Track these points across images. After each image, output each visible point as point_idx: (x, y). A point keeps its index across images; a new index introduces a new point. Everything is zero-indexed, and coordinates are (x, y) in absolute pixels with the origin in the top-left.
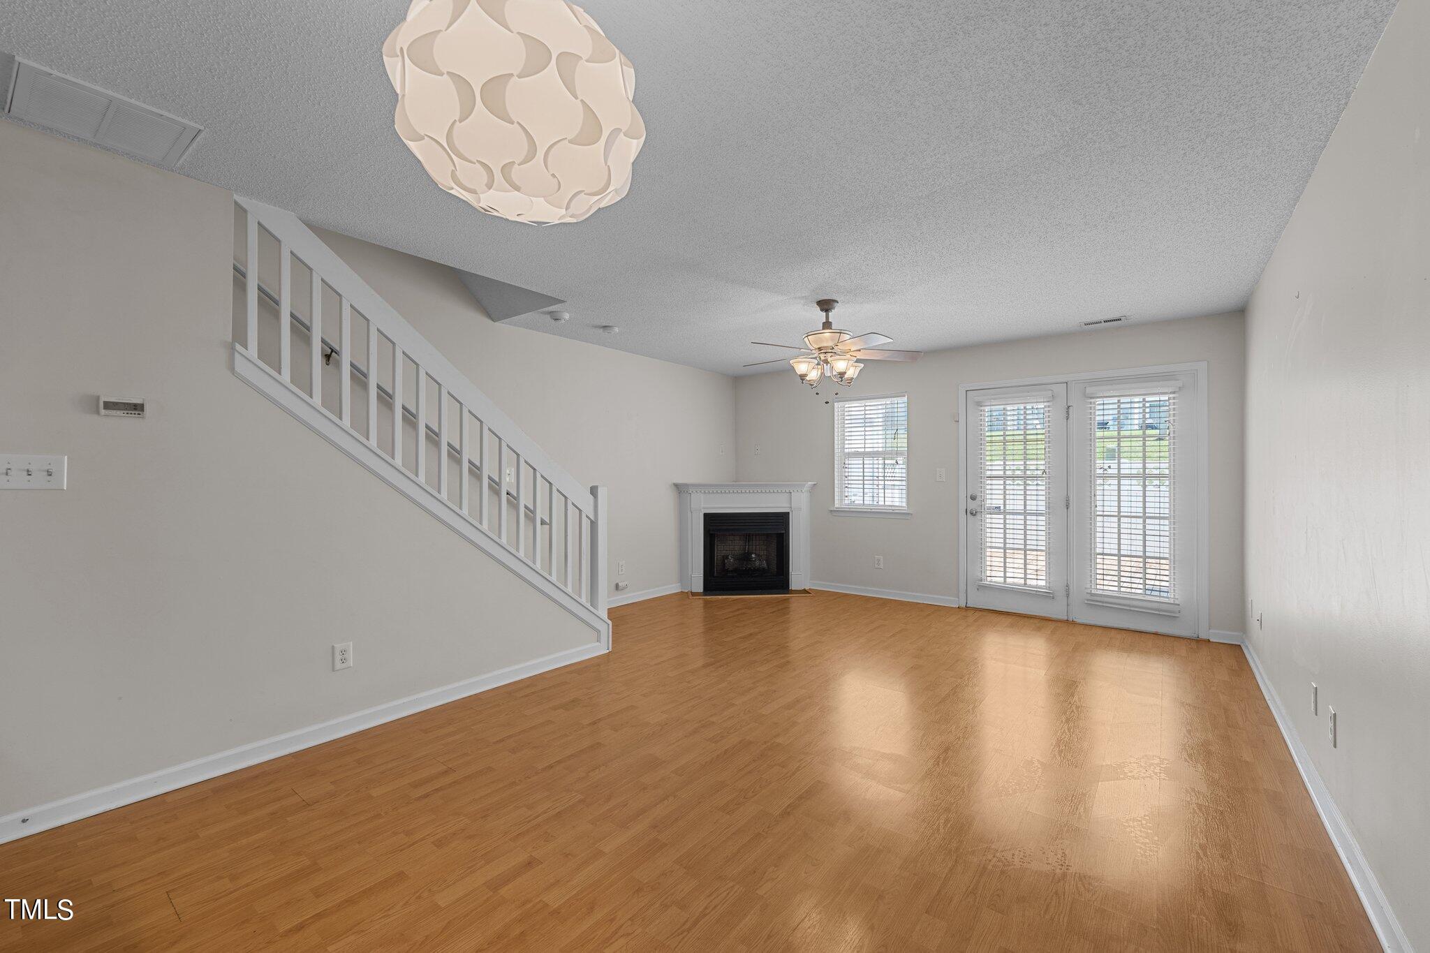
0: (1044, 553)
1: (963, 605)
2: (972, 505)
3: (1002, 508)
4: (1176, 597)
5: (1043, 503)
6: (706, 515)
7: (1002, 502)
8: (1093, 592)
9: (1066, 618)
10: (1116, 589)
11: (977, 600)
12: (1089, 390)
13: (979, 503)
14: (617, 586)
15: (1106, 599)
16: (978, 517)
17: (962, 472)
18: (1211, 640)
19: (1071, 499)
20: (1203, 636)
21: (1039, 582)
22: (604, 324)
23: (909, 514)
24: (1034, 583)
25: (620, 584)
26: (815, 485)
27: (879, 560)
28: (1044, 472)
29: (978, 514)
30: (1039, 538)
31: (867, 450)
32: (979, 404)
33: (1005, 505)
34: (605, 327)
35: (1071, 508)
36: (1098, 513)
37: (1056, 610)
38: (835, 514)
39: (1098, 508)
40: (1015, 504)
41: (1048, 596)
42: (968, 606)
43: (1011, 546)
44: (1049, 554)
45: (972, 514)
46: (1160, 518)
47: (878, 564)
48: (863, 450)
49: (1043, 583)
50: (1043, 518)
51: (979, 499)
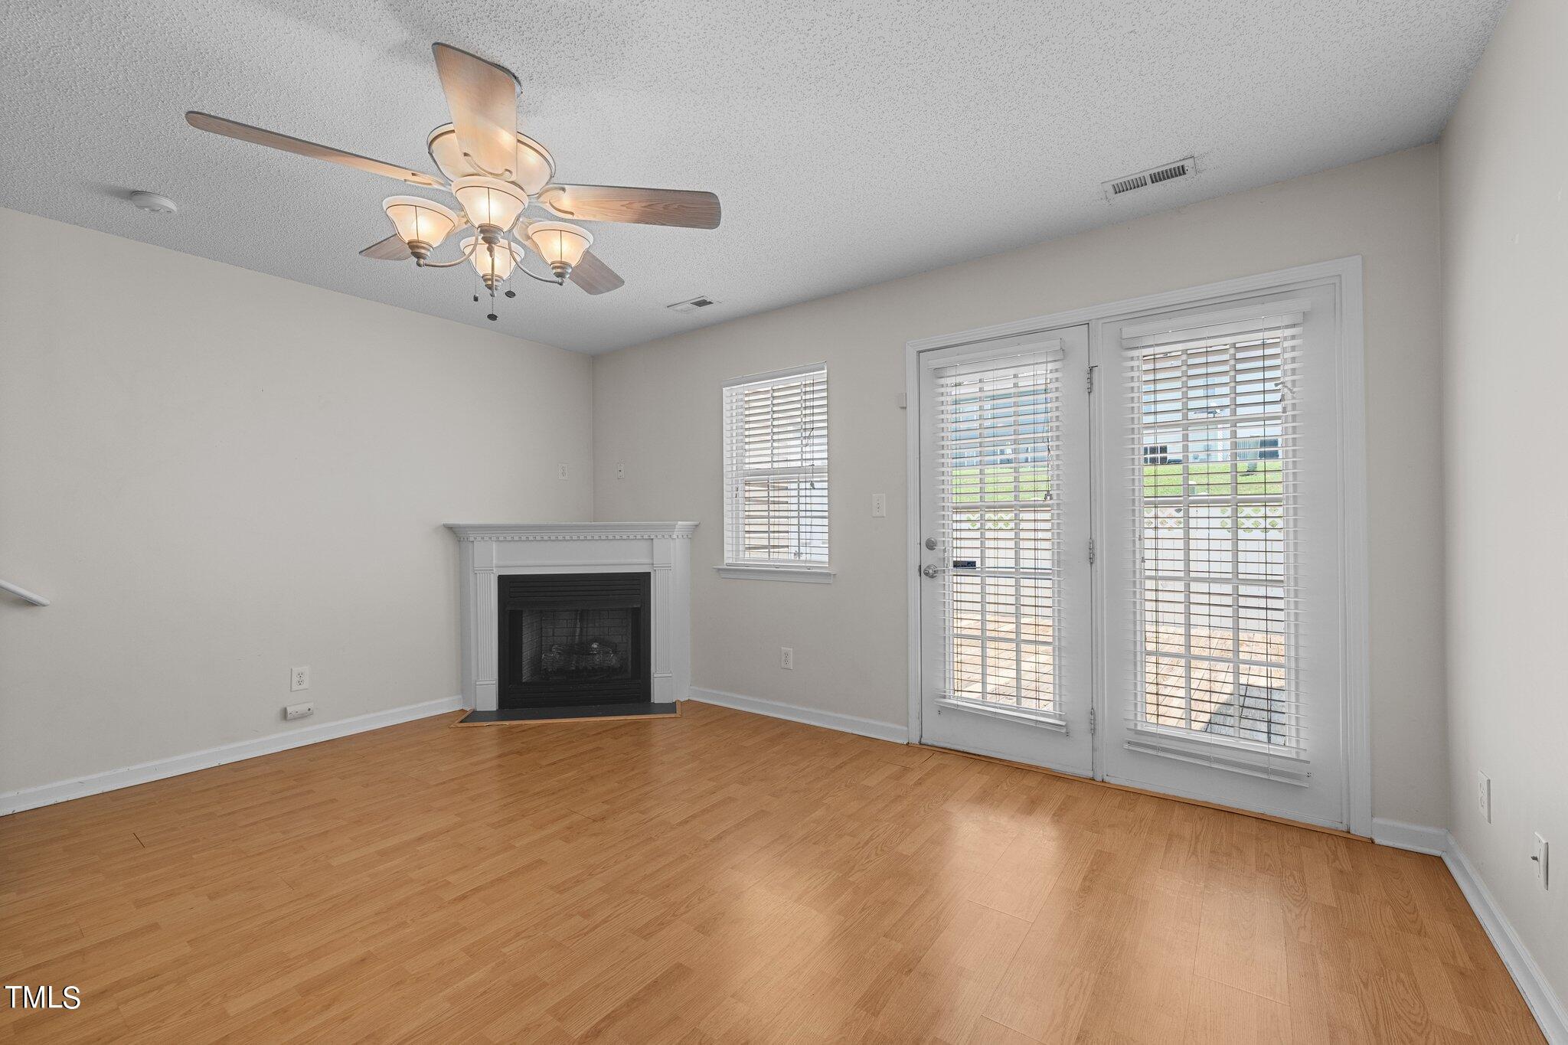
0: (1050, 648)
1: (915, 740)
2: (929, 559)
3: (978, 564)
4: (1302, 746)
5: (1048, 555)
6: (502, 579)
7: (977, 553)
8: (1139, 728)
9: (1090, 774)
10: (1182, 723)
11: (939, 733)
12: (1129, 331)
13: (941, 555)
14: (285, 714)
15: (1165, 744)
16: (939, 580)
17: (913, 499)
18: (1377, 841)
19: (1098, 546)
20: (1360, 830)
21: (1043, 705)
22: (132, 187)
23: (828, 575)
24: (1030, 704)
25: (289, 710)
26: (697, 526)
27: (787, 654)
28: (1048, 494)
29: (939, 576)
30: (1041, 621)
31: (776, 465)
32: (938, 373)
33: (983, 558)
34: (134, 194)
35: (1098, 561)
36: (1148, 573)
37: (1071, 759)
38: (723, 576)
39: (1149, 564)
40: (1000, 557)
41: (1060, 732)
42: (923, 741)
43: (993, 634)
44: (1059, 651)
45: (927, 574)
46: (1267, 583)
47: (786, 661)
48: (769, 466)
49: (1049, 707)
50: (1048, 583)
51: (940, 547)
